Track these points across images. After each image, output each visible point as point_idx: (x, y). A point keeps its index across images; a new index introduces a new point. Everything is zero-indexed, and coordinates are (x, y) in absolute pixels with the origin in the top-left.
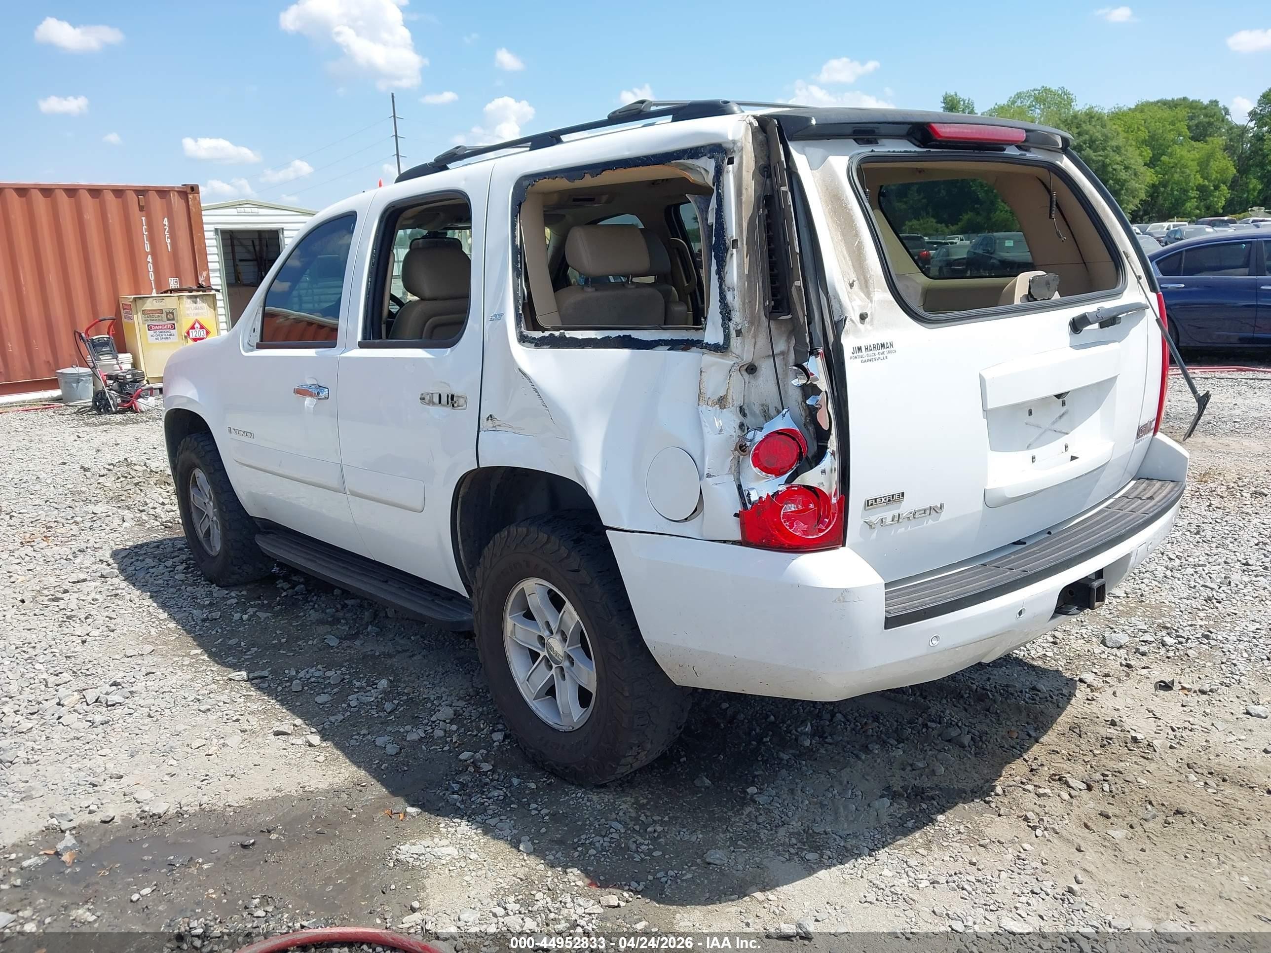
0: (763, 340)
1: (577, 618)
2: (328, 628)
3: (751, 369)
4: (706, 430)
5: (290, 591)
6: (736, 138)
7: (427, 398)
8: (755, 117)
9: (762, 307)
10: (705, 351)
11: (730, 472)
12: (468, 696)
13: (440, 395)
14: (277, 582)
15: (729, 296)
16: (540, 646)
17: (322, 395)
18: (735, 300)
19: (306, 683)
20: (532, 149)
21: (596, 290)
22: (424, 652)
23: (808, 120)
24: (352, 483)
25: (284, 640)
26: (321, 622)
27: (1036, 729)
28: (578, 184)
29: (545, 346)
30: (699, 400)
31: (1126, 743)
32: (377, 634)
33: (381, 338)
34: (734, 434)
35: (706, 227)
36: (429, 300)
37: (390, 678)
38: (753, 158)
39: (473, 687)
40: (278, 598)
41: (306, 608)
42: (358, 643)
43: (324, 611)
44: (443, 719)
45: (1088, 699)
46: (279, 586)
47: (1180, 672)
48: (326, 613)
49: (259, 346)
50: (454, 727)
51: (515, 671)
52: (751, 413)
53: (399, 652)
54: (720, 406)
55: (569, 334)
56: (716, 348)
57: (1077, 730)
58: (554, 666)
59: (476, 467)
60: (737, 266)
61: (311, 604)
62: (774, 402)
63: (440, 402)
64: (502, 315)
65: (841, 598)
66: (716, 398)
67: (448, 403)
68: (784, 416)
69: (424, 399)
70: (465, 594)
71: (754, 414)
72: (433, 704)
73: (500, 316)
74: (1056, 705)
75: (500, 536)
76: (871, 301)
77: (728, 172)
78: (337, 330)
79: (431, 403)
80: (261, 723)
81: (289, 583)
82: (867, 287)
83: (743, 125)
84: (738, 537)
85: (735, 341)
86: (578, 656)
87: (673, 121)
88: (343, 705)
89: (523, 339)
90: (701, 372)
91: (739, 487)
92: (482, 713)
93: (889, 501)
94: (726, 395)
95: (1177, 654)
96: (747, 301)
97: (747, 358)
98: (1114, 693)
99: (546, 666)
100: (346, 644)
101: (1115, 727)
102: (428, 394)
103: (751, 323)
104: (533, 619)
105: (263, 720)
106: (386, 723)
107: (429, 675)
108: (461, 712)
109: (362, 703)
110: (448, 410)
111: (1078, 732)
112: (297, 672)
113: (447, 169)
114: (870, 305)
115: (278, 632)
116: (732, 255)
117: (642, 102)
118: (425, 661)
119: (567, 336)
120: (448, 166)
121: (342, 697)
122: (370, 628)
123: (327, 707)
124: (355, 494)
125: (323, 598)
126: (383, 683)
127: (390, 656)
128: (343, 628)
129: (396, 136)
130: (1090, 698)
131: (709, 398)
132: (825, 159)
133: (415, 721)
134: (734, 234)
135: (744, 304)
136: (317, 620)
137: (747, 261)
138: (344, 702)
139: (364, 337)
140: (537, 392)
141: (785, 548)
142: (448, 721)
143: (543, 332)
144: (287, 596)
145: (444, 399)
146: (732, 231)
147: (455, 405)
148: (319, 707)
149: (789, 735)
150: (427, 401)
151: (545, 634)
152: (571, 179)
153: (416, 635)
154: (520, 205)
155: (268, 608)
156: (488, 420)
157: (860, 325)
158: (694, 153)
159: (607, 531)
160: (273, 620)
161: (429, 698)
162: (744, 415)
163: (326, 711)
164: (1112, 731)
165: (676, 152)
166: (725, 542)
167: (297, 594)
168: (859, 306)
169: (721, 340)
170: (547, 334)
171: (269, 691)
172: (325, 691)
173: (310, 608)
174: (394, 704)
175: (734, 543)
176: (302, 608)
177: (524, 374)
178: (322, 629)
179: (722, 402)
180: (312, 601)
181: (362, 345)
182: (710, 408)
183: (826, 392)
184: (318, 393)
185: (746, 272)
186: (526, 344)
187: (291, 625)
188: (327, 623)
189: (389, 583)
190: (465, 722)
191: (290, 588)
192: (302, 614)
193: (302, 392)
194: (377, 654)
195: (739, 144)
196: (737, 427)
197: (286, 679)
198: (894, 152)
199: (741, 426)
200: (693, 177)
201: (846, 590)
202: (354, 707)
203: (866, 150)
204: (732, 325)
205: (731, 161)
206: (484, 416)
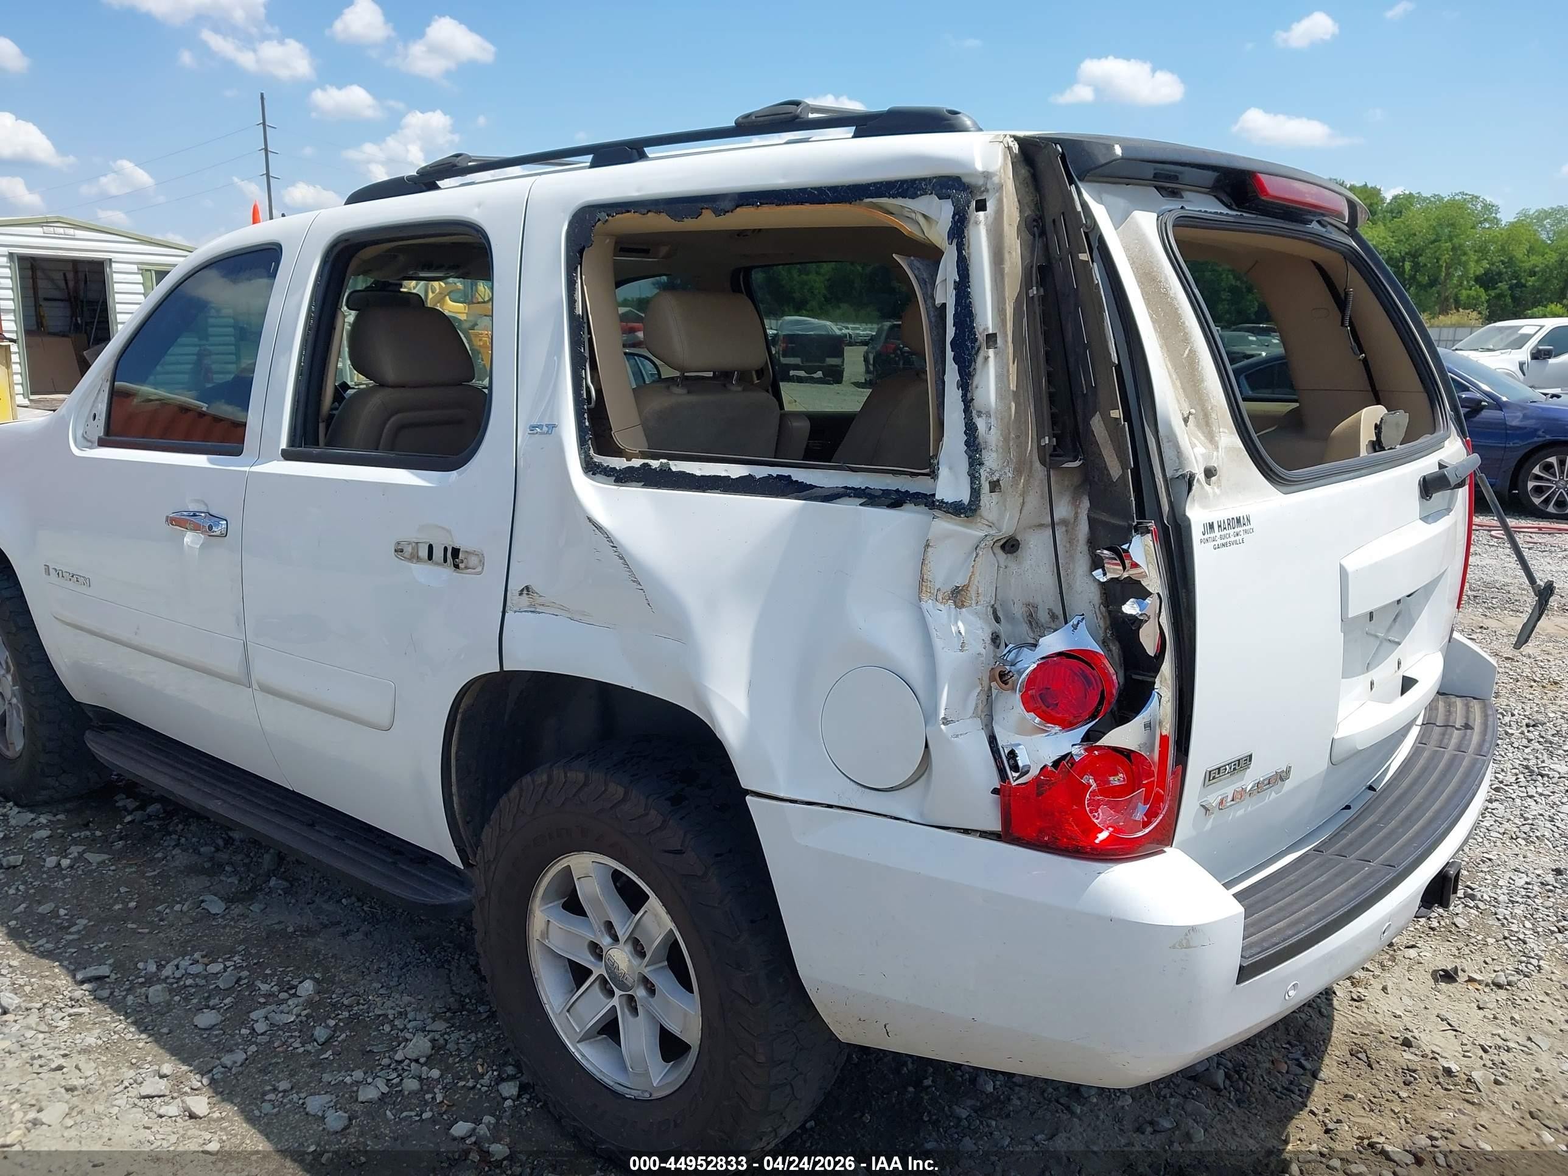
0: (1035, 500)
1: (671, 925)
2: (204, 881)
3: (1011, 546)
4: (938, 643)
5: (138, 815)
6: (991, 169)
7: (408, 550)
8: (1016, 138)
9: (1035, 446)
10: (937, 513)
11: (975, 715)
12: (449, 1010)
13: (431, 547)
14: (117, 798)
15: (980, 423)
16: (593, 959)
17: (217, 530)
18: (990, 432)
19: (176, 988)
20: (594, 165)
21: (689, 392)
22: (365, 927)
23: (1110, 148)
24: (262, 671)
25: (132, 904)
26: (192, 870)
27: (1306, 1055)
28: (690, 224)
29: (634, 484)
30: (920, 591)
31: (1437, 1077)
32: (286, 892)
33: (316, 443)
34: (983, 651)
35: (931, 309)
36: (392, 387)
37: (316, 975)
38: (1017, 204)
39: (453, 992)
40: (118, 827)
41: (166, 844)
42: (256, 907)
43: (196, 851)
44: (414, 1056)
45: (1353, 999)
46: (120, 804)
47: (1457, 953)
48: (199, 854)
49: (102, 443)
50: (435, 1073)
51: (546, 994)
52: (1006, 617)
53: (326, 926)
54: (955, 602)
55: (677, 466)
56: (956, 510)
57: (1362, 1056)
58: (618, 992)
59: (498, 670)
60: (996, 377)
61: (174, 836)
62: (1047, 600)
63: (430, 557)
64: (554, 426)
65: (1184, 942)
66: (949, 588)
67: (445, 561)
68: (1075, 627)
69: (402, 551)
70: (456, 860)
71: (1011, 619)
72: (393, 1027)
73: (552, 428)
74: (1317, 1010)
75: (533, 781)
76: (1217, 448)
77: (977, 223)
78: (245, 425)
79: (415, 558)
80: (102, 1071)
81: (135, 799)
82: (1208, 424)
83: (1000, 149)
84: (997, 827)
85: (987, 499)
86: (665, 982)
87: (856, 135)
88: (243, 1031)
89: (591, 468)
90: (927, 546)
91: (992, 740)
92: (476, 1046)
93: (1235, 769)
94: (968, 586)
95: (1442, 923)
96: (1013, 436)
97: (1007, 528)
98: (1384, 989)
99: (602, 990)
100: (237, 909)
101: (1412, 1050)
102: (409, 543)
103: (1018, 472)
104: (583, 913)
105: (105, 1064)
106: (318, 1065)
107: (379, 970)
108: (442, 1041)
109: (275, 1025)
110: (446, 572)
111: (1365, 1059)
112: (160, 967)
113: (437, 188)
114: (1215, 453)
115: (123, 890)
116: (986, 358)
117: (797, 103)
118: (370, 944)
119: (674, 469)
120: (439, 183)
121: (239, 1014)
122: (273, 882)
123: (216, 1036)
124: (266, 690)
125: (193, 828)
126: (307, 987)
127: (309, 933)
128: (229, 880)
129: (266, 150)
130: (1355, 997)
131: (939, 590)
132: (1127, 215)
133: (367, 1059)
134: (991, 327)
135: (1006, 440)
136: (186, 867)
137: (1013, 369)
138: (243, 1024)
139: (293, 441)
140: (622, 558)
141: (1086, 853)
142: (422, 1060)
143: (629, 460)
144: (132, 821)
145: (438, 554)
146: (986, 319)
147: (461, 566)
148: (201, 1035)
149: (959, 1073)
150: (407, 554)
151: (605, 941)
152: (676, 216)
153: (350, 896)
154: (581, 252)
155: (104, 844)
156: (521, 594)
157: (1207, 487)
158: (909, 188)
159: (748, 798)
160: (113, 868)
161: (386, 1016)
162: (997, 620)
163: (214, 1044)
164: (1407, 1057)
165: (875, 184)
166: (966, 831)
167: (150, 817)
168: (1202, 455)
169: (965, 498)
170: (637, 463)
171: (117, 1006)
172: (211, 1003)
173: (173, 843)
174: (327, 1026)
175: (984, 834)
176: (159, 844)
177: (598, 527)
178: (194, 883)
179: (958, 596)
180: (175, 832)
181: (287, 456)
182: (942, 607)
183: (1158, 594)
184: (210, 528)
185: (1013, 387)
186: (598, 476)
187: (143, 875)
188: (203, 871)
189: (317, 828)
190: (450, 1060)
191: (136, 809)
192: (160, 855)
193: (182, 521)
194: (290, 929)
195: (996, 179)
196: (988, 640)
197: (141, 980)
198: (1206, 212)
199: (995, 639)
200: (908, 228)
201: (1193, 929)
202: (262, 1034)
203: (1173, 205)
204: (983, 473)
205: (981, 206)
206: (515, 586)
